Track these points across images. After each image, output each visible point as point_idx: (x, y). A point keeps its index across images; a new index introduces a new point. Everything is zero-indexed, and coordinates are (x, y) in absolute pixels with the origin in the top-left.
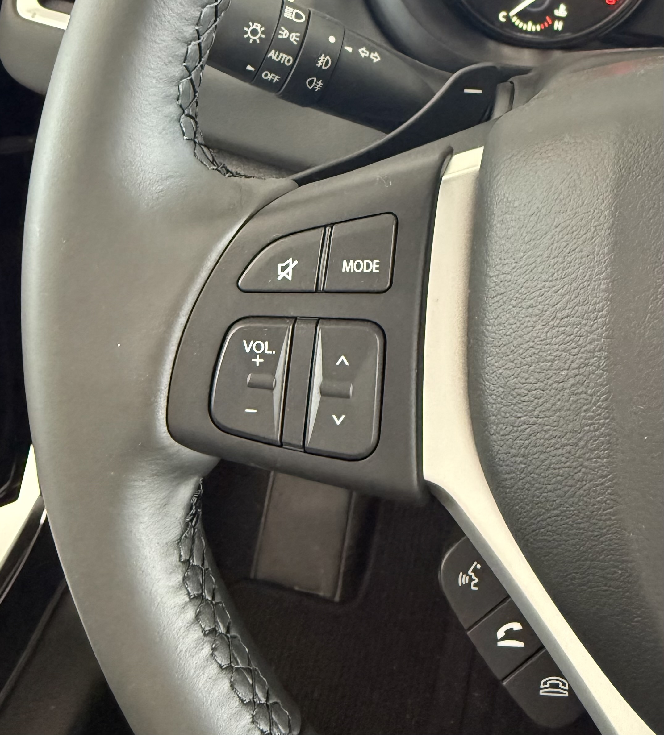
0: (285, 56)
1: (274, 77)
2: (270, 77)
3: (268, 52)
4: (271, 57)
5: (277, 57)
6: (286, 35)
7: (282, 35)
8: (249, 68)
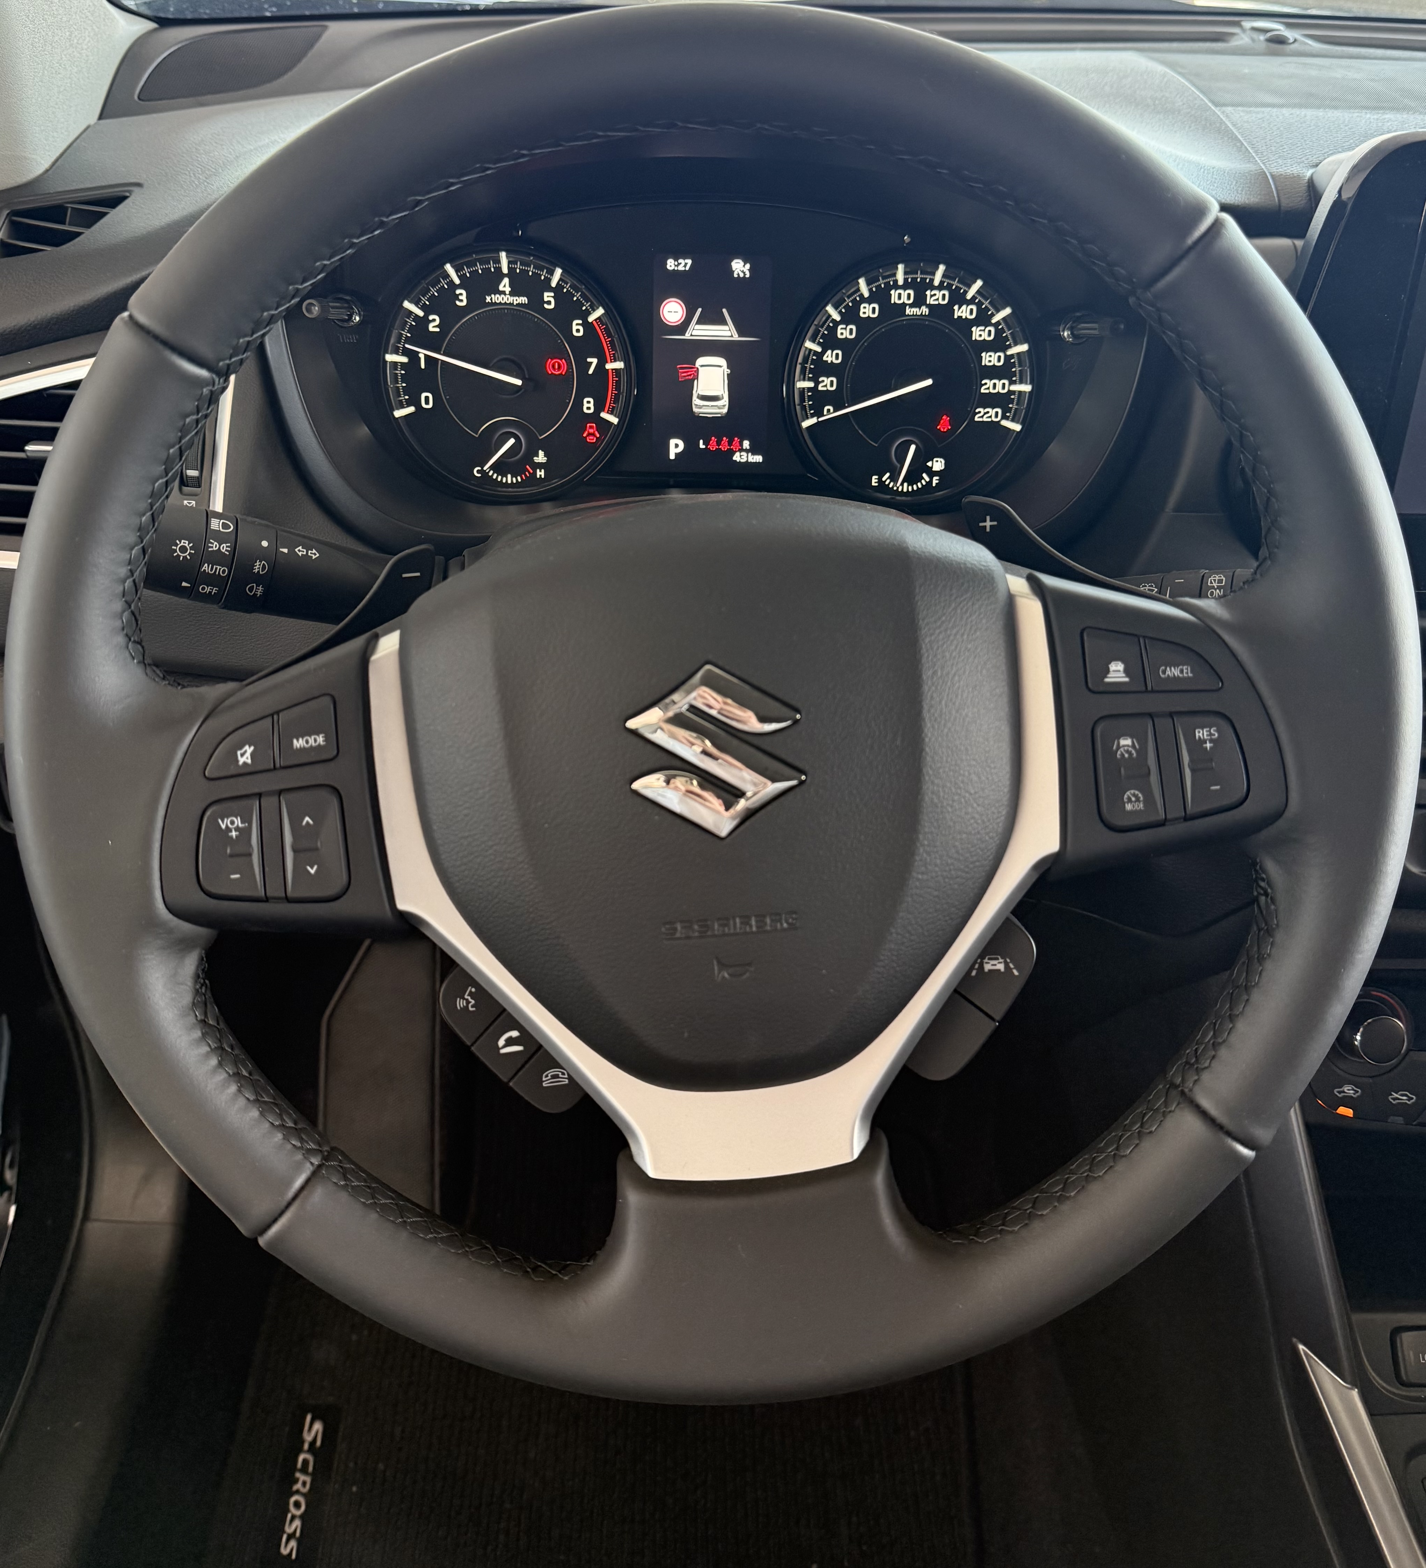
0: (219, 567)
1: (213, 589)
2: (208, 589)
3: (201, 566)
4: (205, 570)
5: (211, 570)
6: (216, 547)
7: (212, 547)
8: (184, 584)
